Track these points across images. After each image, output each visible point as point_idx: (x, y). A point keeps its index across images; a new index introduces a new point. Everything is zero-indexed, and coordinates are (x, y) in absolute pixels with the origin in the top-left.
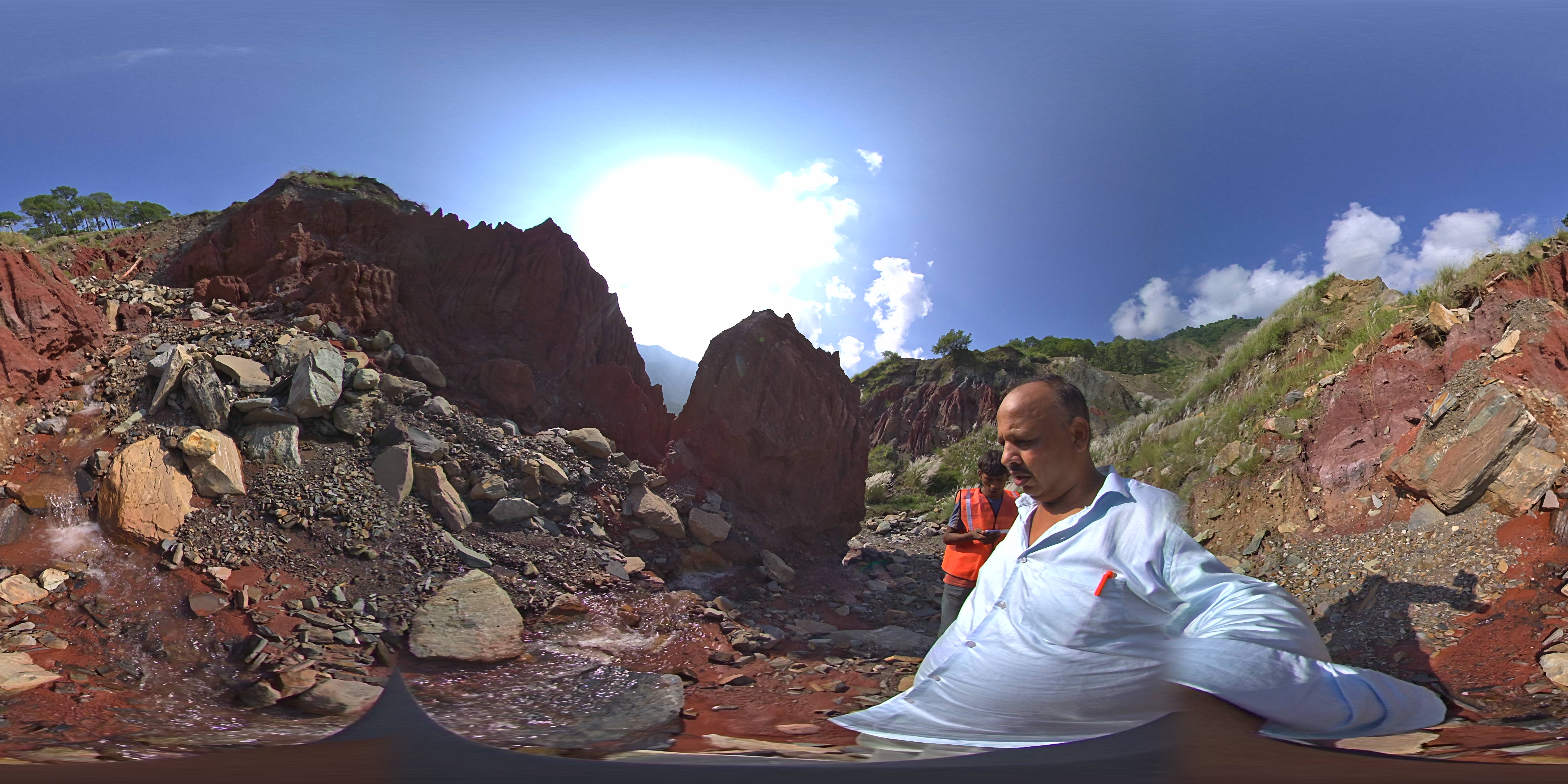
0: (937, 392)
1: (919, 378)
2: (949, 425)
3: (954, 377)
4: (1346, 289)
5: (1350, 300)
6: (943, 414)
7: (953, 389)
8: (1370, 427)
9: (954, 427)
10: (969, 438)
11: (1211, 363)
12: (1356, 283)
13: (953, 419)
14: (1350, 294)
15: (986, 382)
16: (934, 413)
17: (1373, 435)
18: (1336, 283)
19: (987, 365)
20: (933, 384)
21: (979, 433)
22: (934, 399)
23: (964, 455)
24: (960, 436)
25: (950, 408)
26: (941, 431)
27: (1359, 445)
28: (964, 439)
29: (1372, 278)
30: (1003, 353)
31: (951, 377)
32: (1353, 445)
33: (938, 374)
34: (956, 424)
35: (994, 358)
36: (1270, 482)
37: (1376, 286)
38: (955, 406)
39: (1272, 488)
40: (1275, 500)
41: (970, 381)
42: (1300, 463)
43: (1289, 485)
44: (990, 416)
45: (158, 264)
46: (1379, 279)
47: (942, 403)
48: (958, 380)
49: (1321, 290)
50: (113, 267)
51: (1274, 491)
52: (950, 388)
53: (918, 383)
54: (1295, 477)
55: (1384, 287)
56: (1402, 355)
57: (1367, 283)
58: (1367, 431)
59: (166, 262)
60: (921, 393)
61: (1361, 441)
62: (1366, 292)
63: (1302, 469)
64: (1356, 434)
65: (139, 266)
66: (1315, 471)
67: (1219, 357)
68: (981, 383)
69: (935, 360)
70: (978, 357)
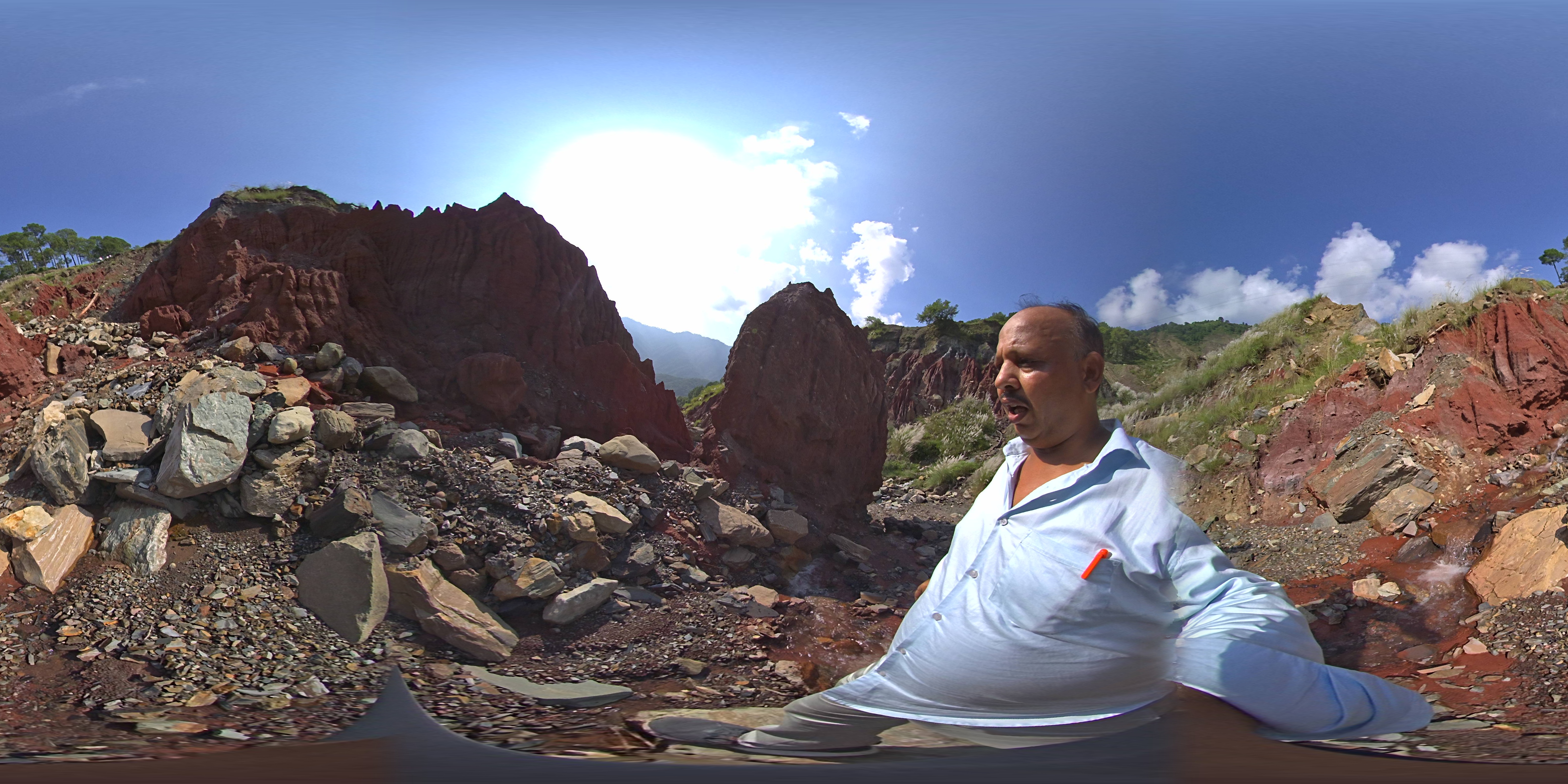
0: (920, 361)
1: (902, 345)
2: (931, 394)
3: (938, 346)
4: (1329, 312)
5: (1332, 324)
6: (926, 382)
7: (936, 359)
8: (1311, 450)
9: (936, 397)
10: (951, 409)
11: (1191, 364)
12: (1340, 307)
13: (935, 389)
14: (1332, 318)
15: (969, 355)
16: (917, 381)
17: (1312, 456)
18: (1320, 305)
19: (972, 337)
20: (916, 352)
21: (961, 404)
22: (917, 367)
23: (946, 425)
24: (942, 406)
25: (933, 377)
26: (923, 399)
27: (1299, 463)
28: (945, 408)
29: (1354, 304)
30: (988, 327)
31: (935, 347)
32: (1295, 462)
33: (921, 342)
34: (938, 393)
35: (978, 331)
36: (1227, 480)
37: (1358, 313)
38: (938, 376)
39: (1227, 485)
40: (1228, 495)
41: (953, 352)
42: (1252, 470)
43: (1240, 484)
44: (971, 389)
45: (114, 299)
46: (1361, 306)
47: (925, 372)
48: (942, 350)
49: (1306, 309)
50: (73, 305)
51: (1228, 488)
52: (933, 357)
53: (901, 350)
54: (1246, 480)
55: (1364, 314)
56: (1353, 392)
57: (1350, 308)
58: (1309, 452)
59: (121, 296)
60: (904, 360)
61: (1302, 460)
62: (1347, 318)
63: (1253, 475)
64: (1300, 453)
65: (96, 303)
66: (1262, 477)
67: (1201, 359)
68: (964, 354)
69: (919, 328)
70: (962, 329)
